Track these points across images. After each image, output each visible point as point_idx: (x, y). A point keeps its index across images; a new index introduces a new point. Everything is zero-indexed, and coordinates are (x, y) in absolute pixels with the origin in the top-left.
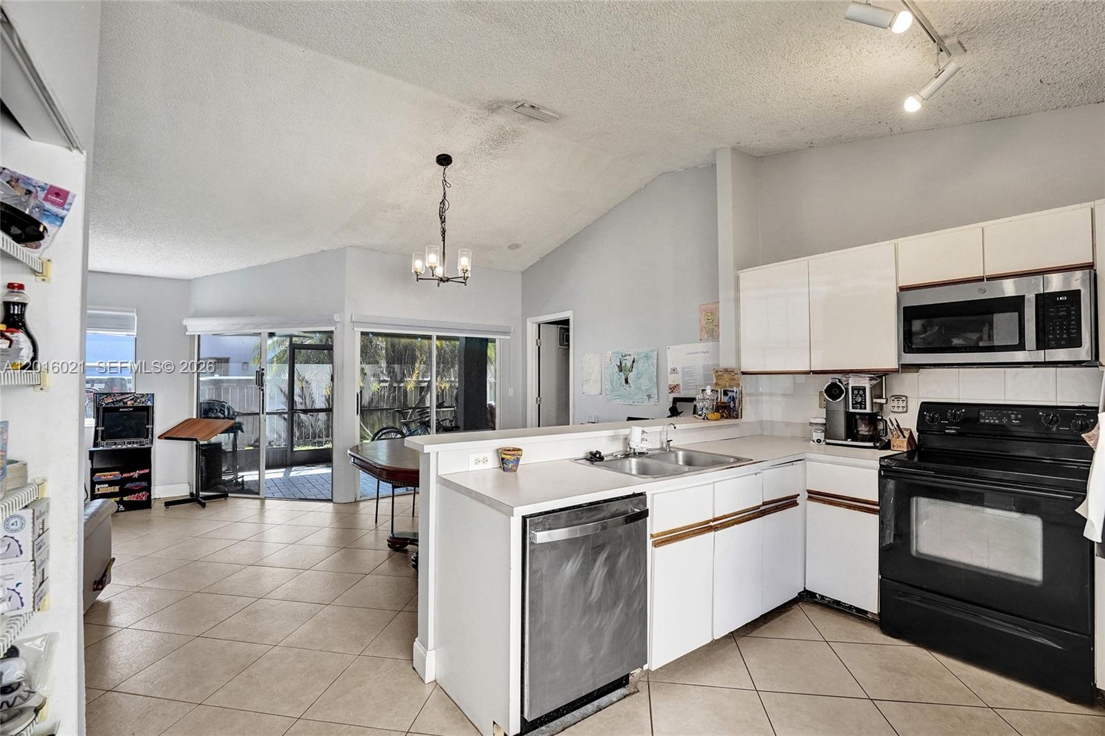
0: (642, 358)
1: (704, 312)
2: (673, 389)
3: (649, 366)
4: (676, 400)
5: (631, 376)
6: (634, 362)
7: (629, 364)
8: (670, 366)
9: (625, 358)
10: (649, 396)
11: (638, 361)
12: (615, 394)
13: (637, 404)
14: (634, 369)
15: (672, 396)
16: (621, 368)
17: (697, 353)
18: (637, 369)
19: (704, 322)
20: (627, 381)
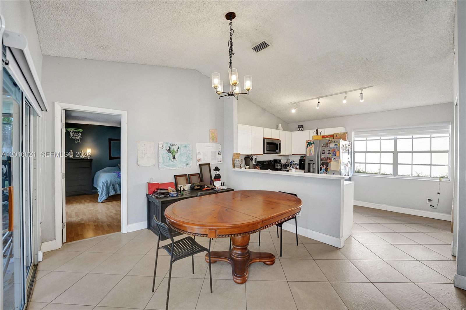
0: (183, 147)
1: (211, 132)
2: (199, 160)
3: (187, 151)
4: (201, 165)
5: (177, 156)
6: (178, 148)
7: (176, 149)
8: (198, 151)
9: (173, 146)
10: (187, 164)
11: (181, 148)
12: (165, 164)
13: (180, 168)
14: (178, 152)
15: (198, 164)
16: (169, 151)
17: (209, 147)
18: (180, 152)
19: (211, 136)
20: (174, 158)
